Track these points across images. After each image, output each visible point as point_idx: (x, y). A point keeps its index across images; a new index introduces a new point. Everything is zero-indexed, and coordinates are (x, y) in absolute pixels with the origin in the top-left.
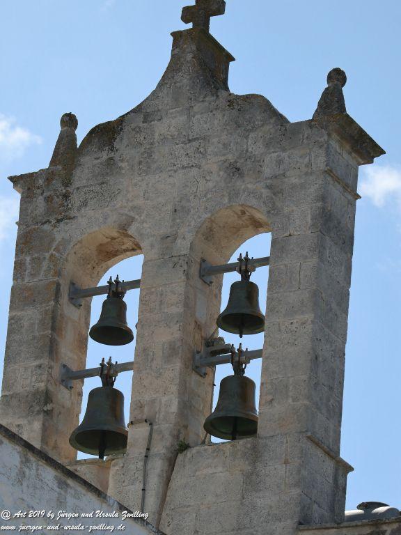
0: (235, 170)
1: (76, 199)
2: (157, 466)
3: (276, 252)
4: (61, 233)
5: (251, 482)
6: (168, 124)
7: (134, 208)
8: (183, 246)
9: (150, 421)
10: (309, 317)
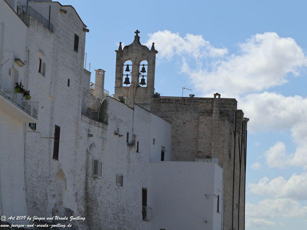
0: (143, 55)
1: (124, 55)
2: (135, 89)
3: (148, 65)
4: (122, 58)
5: (146, 92)
6: (134, 47)
7: (131, 57)
8: (137, 63)
9: (134, 83)
10: (152, 74)
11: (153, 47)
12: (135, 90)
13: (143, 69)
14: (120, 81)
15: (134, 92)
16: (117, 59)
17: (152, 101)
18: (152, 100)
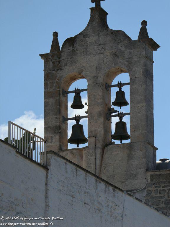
0: (115, 55)
1: (63, 63)
2: (99, 151)
3: (132, 83)
4: (59, 74)
5: (130, 157)
6: (92, 39)
7: (83, 67)
8: (100, 80)
9: (95, 137)
10: (144, 104)
11: (143, 31)
12: (98, 156)
13: (120, 95)
14: (57, 137)
15: (98, 162)
16: (48, 77)
17: (149, 180)
18: (149, 178)
